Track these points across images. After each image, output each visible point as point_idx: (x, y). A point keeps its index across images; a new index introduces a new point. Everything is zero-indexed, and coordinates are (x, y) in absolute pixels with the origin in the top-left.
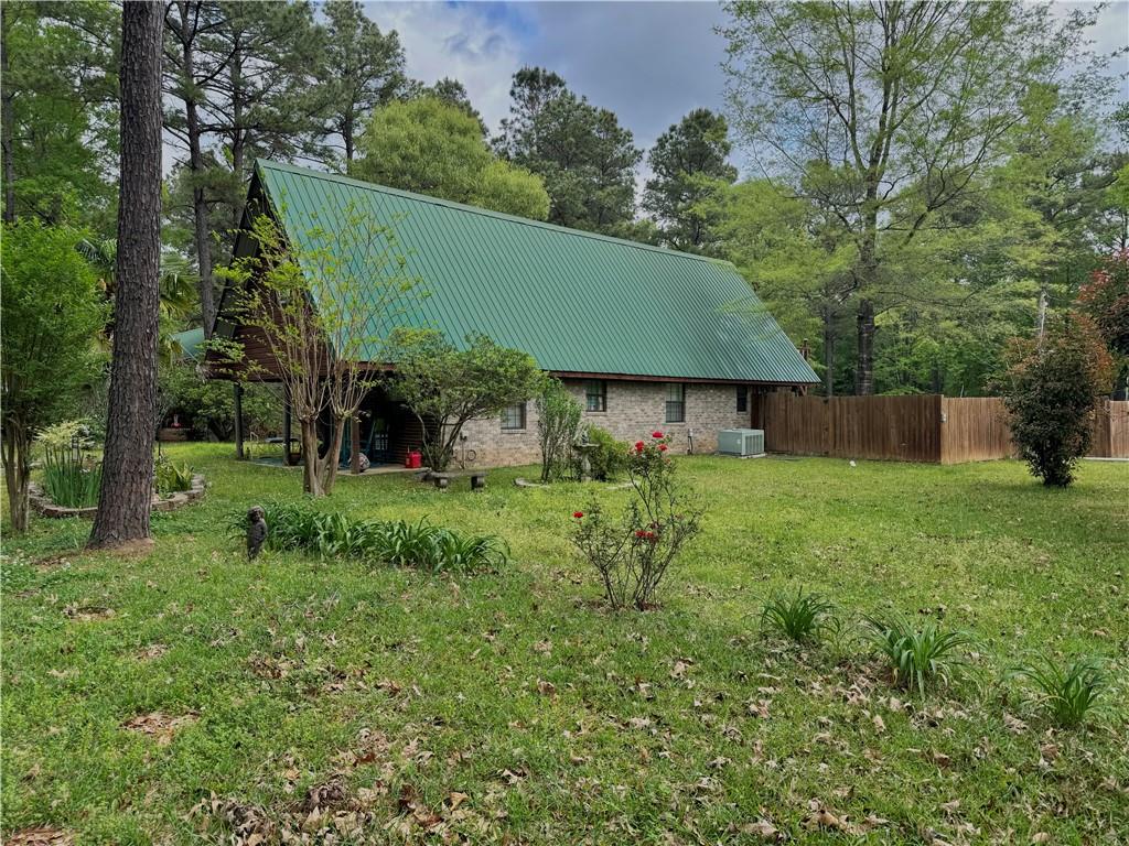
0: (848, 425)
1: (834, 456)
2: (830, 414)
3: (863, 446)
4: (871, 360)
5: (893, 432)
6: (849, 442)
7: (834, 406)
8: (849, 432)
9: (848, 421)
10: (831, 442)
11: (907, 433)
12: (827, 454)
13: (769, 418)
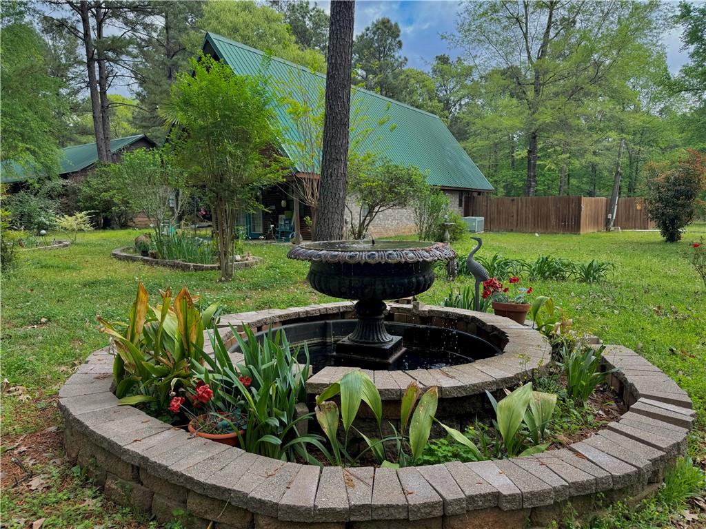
0: (526, 214)
1: (516, 231)
2: (515, 207)
3: (534, 225)
4: (535, 176)
5: (553, 218)
6: (526, 223)
7: (518, 202)
8: (526, 217)
9: (526, 211)
10: (515, 224)
11: (561, 217)
12: (512, 231)
13: (475, 211)
